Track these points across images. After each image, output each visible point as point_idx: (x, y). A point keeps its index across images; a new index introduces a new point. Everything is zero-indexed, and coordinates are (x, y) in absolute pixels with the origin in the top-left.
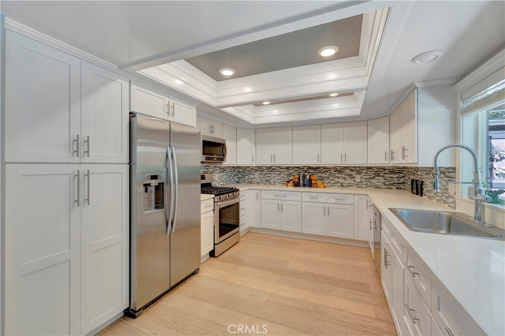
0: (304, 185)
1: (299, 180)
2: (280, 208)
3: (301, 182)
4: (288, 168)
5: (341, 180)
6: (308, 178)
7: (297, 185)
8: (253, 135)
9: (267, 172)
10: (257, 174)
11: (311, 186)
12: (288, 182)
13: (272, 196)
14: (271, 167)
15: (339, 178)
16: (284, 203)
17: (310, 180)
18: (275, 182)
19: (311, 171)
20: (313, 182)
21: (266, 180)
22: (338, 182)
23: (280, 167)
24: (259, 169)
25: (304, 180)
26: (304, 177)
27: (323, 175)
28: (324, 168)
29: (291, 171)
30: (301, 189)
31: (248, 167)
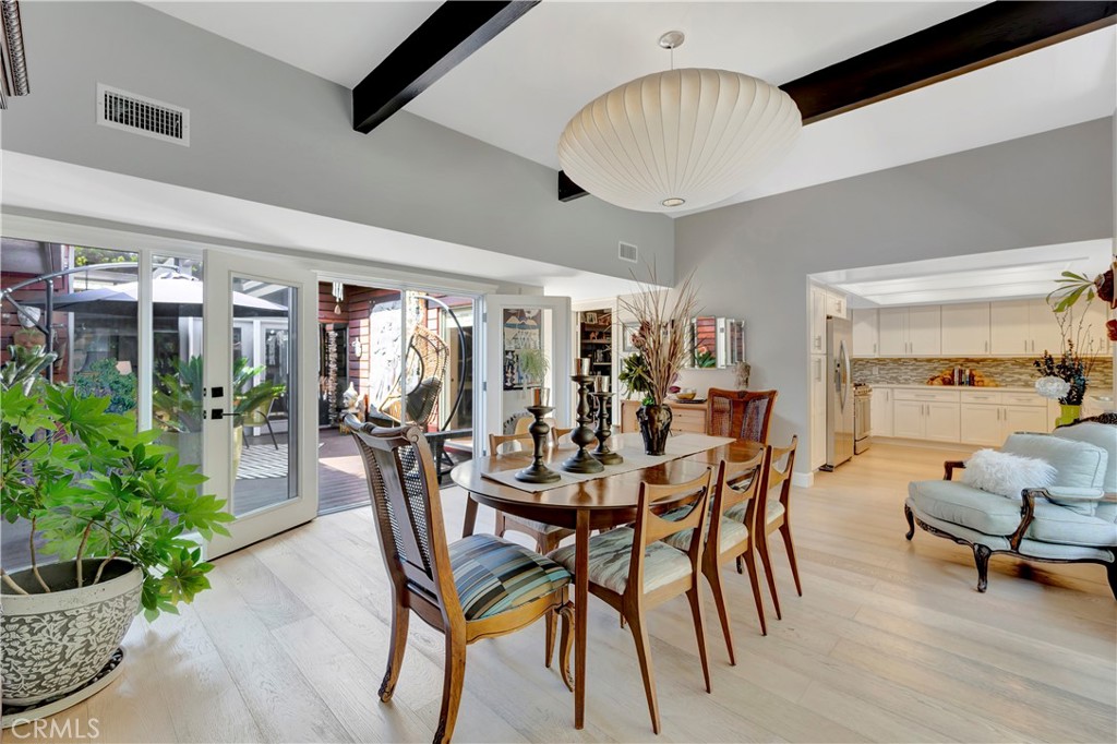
0: (961, 383)
1: (953, 376)
2: (925, 411)
3: (956, 379)
4: (929, 361)
5: (1023, 377)
6: (967, 372)
7: (949, 382)
8: (875, 317)
9: (894, 368)
10: (875, 370)
11: (973, 385)
12: (932, 379)
13: (912, 397)
14: (900, 359)
15: (1021, 374)
16: (931, 404)
17: (972, 376)
18: (906, 380)
19: (970, 364)
20: (976, 379)
21: (892, 377)
22: (1019, 380)
23: (915, 359)
24: (881, 362)
25: (960, 377)
26: (961, 372)
27: (993, 370)
28: (994, 360)
29: (936, 365)
30: (957, 387)
31: (862, 360)
